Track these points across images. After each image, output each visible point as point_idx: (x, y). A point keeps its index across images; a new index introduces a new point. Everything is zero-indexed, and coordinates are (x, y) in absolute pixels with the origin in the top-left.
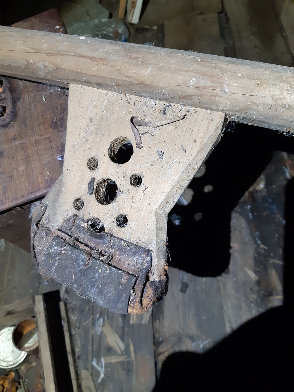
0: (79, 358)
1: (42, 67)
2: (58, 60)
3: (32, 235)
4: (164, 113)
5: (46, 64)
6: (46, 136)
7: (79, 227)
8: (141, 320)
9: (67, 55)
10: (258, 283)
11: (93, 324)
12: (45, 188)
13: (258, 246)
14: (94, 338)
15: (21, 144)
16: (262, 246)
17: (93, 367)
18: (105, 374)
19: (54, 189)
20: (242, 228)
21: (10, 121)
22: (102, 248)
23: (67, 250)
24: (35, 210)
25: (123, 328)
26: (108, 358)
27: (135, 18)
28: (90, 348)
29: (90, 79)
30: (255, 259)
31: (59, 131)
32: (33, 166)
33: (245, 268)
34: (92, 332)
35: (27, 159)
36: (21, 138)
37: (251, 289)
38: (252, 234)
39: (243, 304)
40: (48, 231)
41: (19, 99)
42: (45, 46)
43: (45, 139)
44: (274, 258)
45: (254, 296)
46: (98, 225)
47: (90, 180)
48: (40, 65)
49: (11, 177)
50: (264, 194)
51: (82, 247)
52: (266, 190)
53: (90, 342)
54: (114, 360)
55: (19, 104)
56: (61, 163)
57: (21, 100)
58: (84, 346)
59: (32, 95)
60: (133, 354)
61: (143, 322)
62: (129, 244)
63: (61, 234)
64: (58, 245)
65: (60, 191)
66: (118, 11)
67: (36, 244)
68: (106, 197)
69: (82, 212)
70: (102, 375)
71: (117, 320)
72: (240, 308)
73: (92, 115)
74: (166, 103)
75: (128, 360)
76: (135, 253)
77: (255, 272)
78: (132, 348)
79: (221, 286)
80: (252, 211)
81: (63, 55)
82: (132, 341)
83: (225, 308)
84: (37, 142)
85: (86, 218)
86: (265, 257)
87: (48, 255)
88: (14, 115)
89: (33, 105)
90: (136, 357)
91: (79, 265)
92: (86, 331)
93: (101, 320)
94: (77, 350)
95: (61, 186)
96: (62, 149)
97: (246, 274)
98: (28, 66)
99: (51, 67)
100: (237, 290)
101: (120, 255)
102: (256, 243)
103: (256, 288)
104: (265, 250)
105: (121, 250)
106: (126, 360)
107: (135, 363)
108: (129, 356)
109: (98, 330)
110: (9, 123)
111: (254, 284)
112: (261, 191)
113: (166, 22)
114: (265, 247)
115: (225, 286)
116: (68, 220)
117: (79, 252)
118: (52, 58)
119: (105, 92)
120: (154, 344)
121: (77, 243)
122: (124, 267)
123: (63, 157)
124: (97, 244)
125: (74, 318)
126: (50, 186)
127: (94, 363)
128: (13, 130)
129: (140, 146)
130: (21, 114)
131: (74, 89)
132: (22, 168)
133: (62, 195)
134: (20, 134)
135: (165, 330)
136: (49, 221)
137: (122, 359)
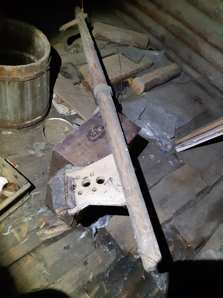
0: (8, 219)
1: (112, 143)
2: (116, 147)
3: (61, 170)
4: (118, 186)
5: (114, 144)
6: (94, 155)
7: (71, 182)
8: (41, 237)
9: (119, 149)
10: (89, 282)
11: (27, 216)
12: (77, 165)
13: (107, 272)
14: (21, 220)
15: (87, 149)
16: (108, 274)
17: (8, 228)
18: (8, 234)
19: (78, 168)
20: (111, 260)
21: (92, 141)
22: (69, 192)
23: (63, 182)
24: (68, 166)
25: (32, 231)
26: (15, 232)
27: (179, 149)
28: (16, 221)
29: (116, 159)
30: (99, 274)
31: (97, 157)
32: (82, 157)
33: (92, 272)
34: (23, 217)
35: (83, 154)
36: (88, 147)
37: (84, 281)
38: (111, 266)
39: (75, 281)
40: (64, 174)
41: (101, 138)
42: (118, 140)
43: (93, 155)
44: (105, 283)
45: (81, 284)
46: (75, 187)
47: (87, 176)
48: (112, 142)
49: (74, 152)
50: (134, 261)
51: (66, 186)
52: (136, 260)
53: (18, 220)
54: (16, 235)
55: (99, 140)
56: (88, 165)
57: (101, 139)
58: (15, 218)
59: (105, 141)
60: (23, 242)
61: (40, 238)
62: (75, 199)
63: (66, 178)
64: (63, 179)
65: (78, 170)
66: (179, 139)
67: (59, 173)
68: (85, 184)
69: (76, 180)
70: (6, 234)
71: (35, 226)
72: (72, 280)
73: (106, 166)
74: (121, 184)
75: (20, 242)
76: (73, 202)
77: (93, 278)
78: (25, 240)
79: (77, 265)
80: (122, 259)
81: (118, 148)
82: (28, 238)
83: (68, 273)
84: (90, 153)
85: (75, 182)
86: (103, 279)
87: (58, 178)
88: (95, 140)
89: (101, 144)
90: (22, 244)
91: (60, 189)
92: (22, 215)
93: (30, 219)
94: (12, 216)
95: (80, 169)
96: (92, 162)
97: (90, 274)
98: (110, 138)
99: (113, 146)
100: (79, 274)
101: (70, 198)
102: (107, 270)
103: (85, 283)
104: (107, 277)
105: (72, 198)
106: (19, 241)
107: (20, 245)
108: (21, 241)
109: (26, 220)
110: (91, 140)
111: (88, 280)
112: (134, 258)
113: (186, 165)
114: (108, 276)
115: (78, 267)
116: (71, 177)
117: (64, 186)
118: (116, 145)
119: (115, 165)
120: (33, 249)
121: (66, 184)
122: (68, 202)
123: (90, 164)
124: (69, 190)
125: (25, 206)
126: (78, 166)
127: (10, 227)
128: (89, 143)
129: (105, 184)
130: (96, 142)
131: (111, 156)
132: (79, 154)
133: (78, 171)
134: (89, 146)
135: (42, 250)
136: (68, 172)
137: (18, 238)
